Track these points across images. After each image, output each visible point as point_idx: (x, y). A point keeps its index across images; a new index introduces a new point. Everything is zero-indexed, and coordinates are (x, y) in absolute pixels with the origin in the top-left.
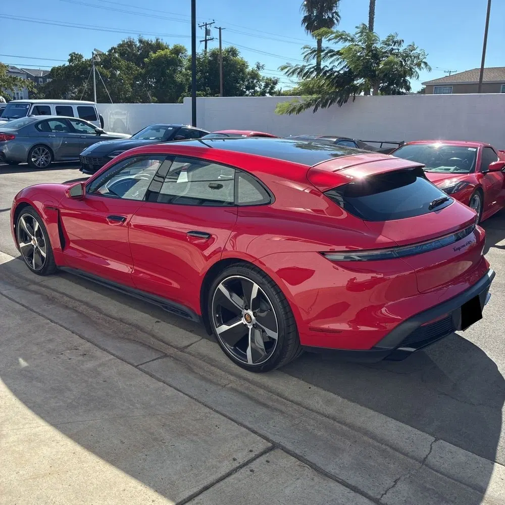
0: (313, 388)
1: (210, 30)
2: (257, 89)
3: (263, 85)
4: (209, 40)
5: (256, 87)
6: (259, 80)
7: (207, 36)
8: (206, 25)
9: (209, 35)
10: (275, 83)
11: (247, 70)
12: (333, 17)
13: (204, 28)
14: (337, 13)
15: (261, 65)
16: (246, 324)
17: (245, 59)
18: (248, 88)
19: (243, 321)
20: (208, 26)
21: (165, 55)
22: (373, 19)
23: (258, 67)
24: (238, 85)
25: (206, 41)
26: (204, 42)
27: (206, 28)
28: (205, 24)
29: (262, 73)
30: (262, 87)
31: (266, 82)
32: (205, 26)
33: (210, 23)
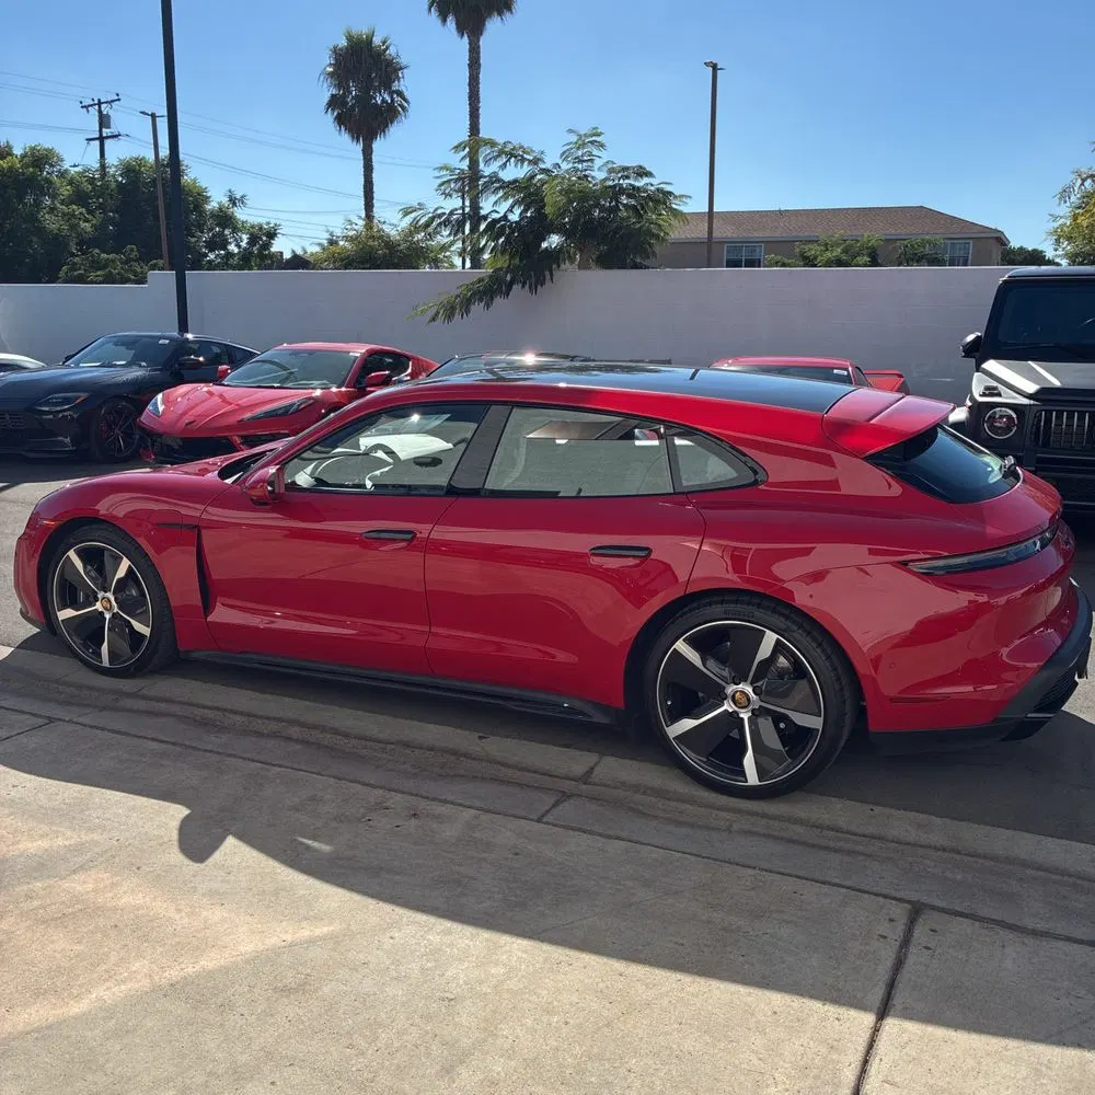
0: (878, 809)
1: (108, 116)
2: (233, 248)
3: (245, 241)
4: (108, 137)
5: (230, 243)
6: (235, 230)
7: (104, 130)
8: (100, 103)
9: (109, 127)
10: (272, 235)
11: (208, 207)
12: (392, 100)
13: (94, 111)
14: (400, 94)
15: (238, 197)
16: (735, 712)
17: (203, 183)
18: (212, 246)
19: (728, 706)
20: (103, 106)
21: (10, 168)
22: (478, 110)
23: (233, 201)
24: (193, 240)
25: (102, 139)
26: (97, 142)
27: (100, 111)
28: (96, 102)
29: (240, 214)
30: (244, 244)
31: (252, 234)
32: (97, 107)
33: (109, 99)
